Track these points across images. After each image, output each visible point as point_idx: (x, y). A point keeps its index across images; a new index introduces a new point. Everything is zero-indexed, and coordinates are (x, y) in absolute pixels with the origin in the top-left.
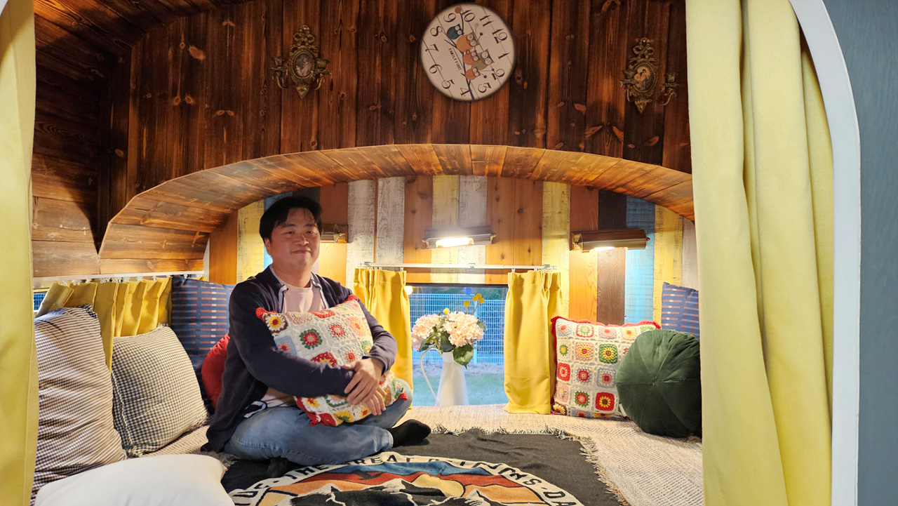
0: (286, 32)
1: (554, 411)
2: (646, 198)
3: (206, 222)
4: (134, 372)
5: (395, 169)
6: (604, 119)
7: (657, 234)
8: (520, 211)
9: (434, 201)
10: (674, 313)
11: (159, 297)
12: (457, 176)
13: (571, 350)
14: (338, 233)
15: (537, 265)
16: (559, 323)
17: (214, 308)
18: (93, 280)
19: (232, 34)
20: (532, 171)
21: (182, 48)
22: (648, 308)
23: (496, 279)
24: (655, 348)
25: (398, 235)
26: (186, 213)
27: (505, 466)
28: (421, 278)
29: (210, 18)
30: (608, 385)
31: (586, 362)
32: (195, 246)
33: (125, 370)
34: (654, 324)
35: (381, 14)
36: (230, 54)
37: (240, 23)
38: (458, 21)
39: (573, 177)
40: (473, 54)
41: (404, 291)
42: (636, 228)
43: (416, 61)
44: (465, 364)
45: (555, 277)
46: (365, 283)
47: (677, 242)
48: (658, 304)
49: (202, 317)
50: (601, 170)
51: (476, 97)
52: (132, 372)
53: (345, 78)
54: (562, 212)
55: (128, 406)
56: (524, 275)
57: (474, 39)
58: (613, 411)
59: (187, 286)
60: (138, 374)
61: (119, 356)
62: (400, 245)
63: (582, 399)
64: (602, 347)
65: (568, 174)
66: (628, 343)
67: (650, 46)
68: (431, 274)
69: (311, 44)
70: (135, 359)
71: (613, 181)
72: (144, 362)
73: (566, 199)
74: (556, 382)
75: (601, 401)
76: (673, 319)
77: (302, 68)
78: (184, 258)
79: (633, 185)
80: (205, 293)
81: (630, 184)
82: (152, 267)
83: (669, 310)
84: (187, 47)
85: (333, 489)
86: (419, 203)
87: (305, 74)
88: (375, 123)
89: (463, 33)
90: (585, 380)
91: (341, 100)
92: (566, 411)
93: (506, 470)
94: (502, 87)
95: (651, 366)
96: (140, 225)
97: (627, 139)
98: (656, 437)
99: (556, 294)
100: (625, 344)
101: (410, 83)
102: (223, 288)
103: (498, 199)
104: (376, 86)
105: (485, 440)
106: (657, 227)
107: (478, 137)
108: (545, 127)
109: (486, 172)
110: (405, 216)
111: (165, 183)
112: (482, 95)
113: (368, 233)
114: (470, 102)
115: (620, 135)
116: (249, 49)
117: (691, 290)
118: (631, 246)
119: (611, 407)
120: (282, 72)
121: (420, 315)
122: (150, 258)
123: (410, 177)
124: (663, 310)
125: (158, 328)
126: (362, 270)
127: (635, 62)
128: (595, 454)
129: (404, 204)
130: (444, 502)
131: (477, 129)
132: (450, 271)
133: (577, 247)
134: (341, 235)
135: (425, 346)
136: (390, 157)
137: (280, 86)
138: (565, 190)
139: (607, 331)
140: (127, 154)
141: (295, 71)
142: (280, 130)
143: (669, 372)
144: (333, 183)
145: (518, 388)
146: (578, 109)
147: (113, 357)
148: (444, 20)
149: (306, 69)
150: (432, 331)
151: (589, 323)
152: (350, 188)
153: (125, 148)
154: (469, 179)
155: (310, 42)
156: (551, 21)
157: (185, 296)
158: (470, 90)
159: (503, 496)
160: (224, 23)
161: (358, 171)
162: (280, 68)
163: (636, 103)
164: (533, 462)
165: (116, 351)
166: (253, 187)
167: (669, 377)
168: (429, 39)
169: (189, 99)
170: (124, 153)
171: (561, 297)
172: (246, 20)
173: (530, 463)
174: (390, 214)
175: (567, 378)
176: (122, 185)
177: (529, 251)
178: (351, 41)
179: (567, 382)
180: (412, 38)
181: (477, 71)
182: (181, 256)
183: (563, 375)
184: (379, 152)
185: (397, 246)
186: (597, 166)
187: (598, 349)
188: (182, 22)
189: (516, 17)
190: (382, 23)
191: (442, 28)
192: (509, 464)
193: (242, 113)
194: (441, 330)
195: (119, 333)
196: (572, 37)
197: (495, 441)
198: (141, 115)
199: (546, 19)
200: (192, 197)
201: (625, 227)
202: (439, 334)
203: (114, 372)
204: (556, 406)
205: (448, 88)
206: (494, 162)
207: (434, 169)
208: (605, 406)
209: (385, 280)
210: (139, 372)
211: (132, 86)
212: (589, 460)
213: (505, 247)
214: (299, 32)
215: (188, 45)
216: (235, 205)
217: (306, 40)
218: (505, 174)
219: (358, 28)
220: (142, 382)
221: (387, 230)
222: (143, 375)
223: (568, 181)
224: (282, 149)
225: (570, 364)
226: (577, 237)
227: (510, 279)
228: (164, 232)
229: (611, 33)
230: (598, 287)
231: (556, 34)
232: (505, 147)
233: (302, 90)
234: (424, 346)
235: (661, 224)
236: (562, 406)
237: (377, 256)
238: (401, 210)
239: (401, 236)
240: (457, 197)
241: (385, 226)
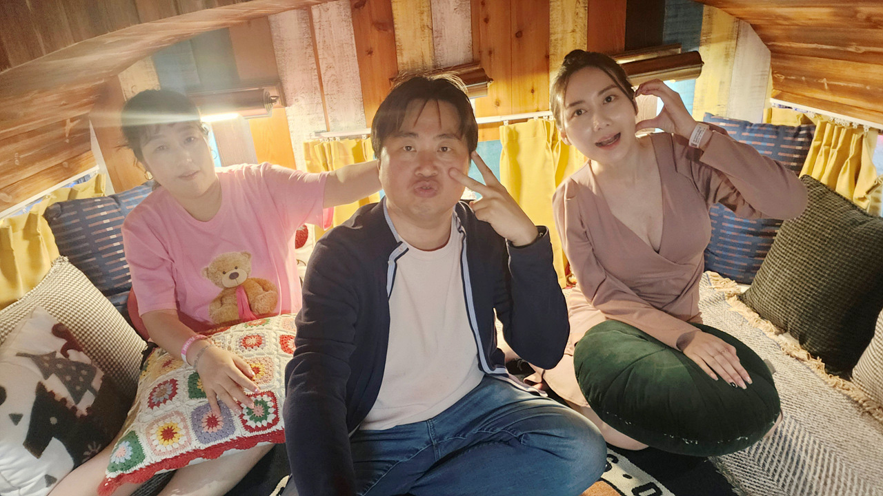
8: (519, 35)
9: (396, 33)
15: (544, 110)
25: (352, 87)
32: (70, 140)
46: (320, 161)
47: (727, 55)
54: (577, 30)
56: (520, 126)
62: (359, 102)
73: (581, 9)
78: (59, 162)
80: (90, 217)
86: (375, 38)
103: (486, 20)
106: (703, 38)
110: (358, 61)
113: (310, 89)
126: (314, 144)
129: (354, 42)
144: (246, 21)
152: (273, 25)
174: (336, 58)
182: (54, 162)
185: (356, 105)
227: (502, 135)
235: (710, 32)
237: (330, 120)
238: (352, 51)
239: (359, 90)
240: (429, 24)
241: (333, 78)
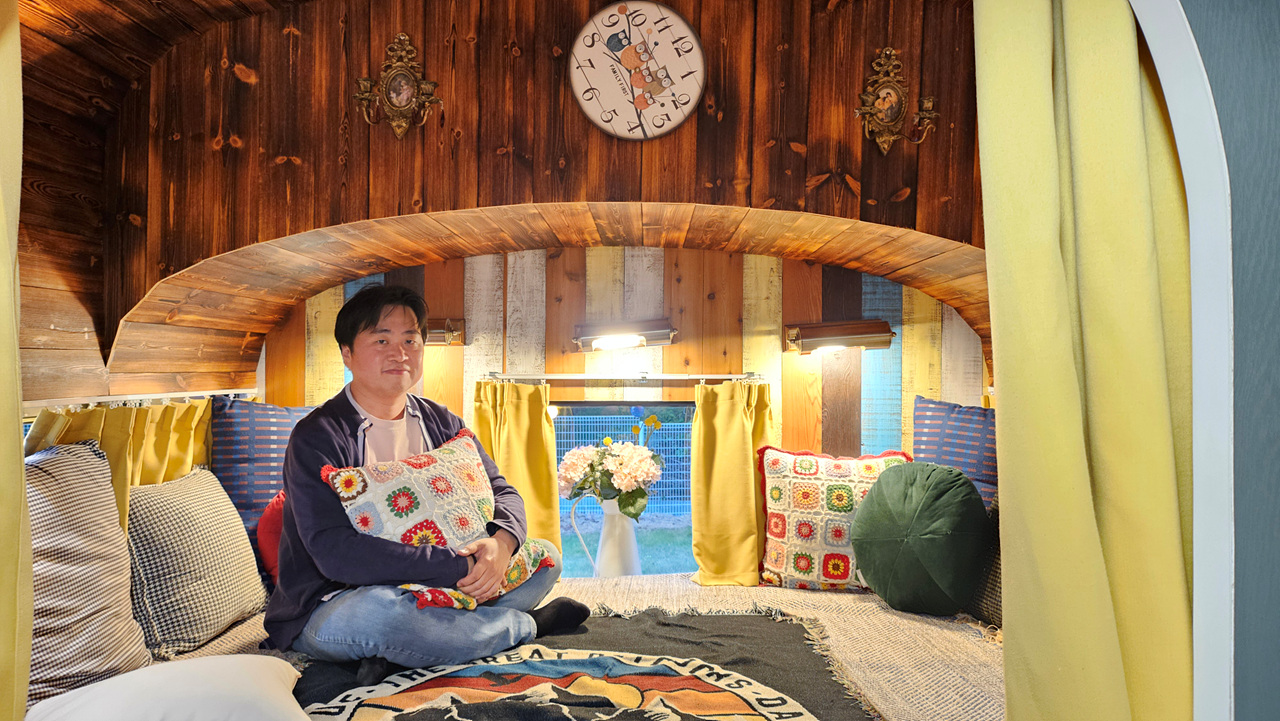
0: (375, 43)
1: (763, 582)
2: (889, 276)
3: (261, 318)
4: (160, 537)
5: (533, 240)
6: (832, 163)
7: (906, 328)
8: (711, 296)
9: (588, 284)
10: (931, 439)
11: (194, 427)
12: (620, 248)
13: (787, 493)
14: (452, 331)
15: (737, 373)
16: (769, 455)
17: (274, 442)
18: (99, 404)
19: (296, 46)
20: (728, 240)
21: (225, 67)
22: (895, 433)
23: (679, 395)
24: (906, 488)
25: (536, 332)
26: (232, 306)
27: (698, 662)
28: (571, 394)
29: (265, 23)
30: (840, 543)
31: (809, 510)
32: (245, 352)
33: (147, 533)
34: (904, 454)
35: (511, 15)
36: (295, 75)
37: (308, 31)
38: (623, 25)
39: (786, 247)
40: (645, 73)
41: (546, 413)
42: (877, 318)
43: (562, 83)
44: (636, 516)
45: (762, 390)
46: (490, 403)
47: (933, 337)
48: (908, 426)
49: (256, 456)
50: (827, 237)
51: (650, 134)
52: (157, 536)
53: (461, 109)
54: (772, 297)
55: (152, 586)
56: (717, 388)
57: (646, 51)
58: (848, 580)
59: (235, 411)
60: (167, 539)
61: (138, 514)
62: (540, 347)
63: (803, 563)
64: (830, 490)
65: (779, 243)
66: (868, 483)
67: (896, 59)
68: (585, 388)
69: (410, 60)
70: (161, 518)
71: (845, 252)
72: (174, 522)
73: (777, 279)
74: (766, 540)
75: (830, 566)
76: (931, 447)
77: (398, 94)
78: (229, 370)
79: (872, 257)
80: (261, 420)
81: (867, 256)
82: (183, 384)
83: (925, 434)
84: (231, 67)
85: (454, 701)
86: (566, 287)
87: (404, 104)
88: (505, 173)
89: (630, 43)
90: (808, 536)
91: (455, 140)
92: (781, 581)
93: (701, 667)
94: (687, 119)
95: (901, 515)
96: (165, 324)
97: (865, 194)
98: (910, 615)
99: (764, 415)
100: (864, 485)
101: (555, 117)
102: (286, 413)
103: (679, 280)
104: (506, 120)
105: (668, 625)
106: (905, 317)
107: (653, 192)
108: (749, 176)
109: (663, 242)
110: (546, 307)
111: (202, 262)
112: (658, 132)
113: (493, 330)
114: (641, 141)
115: (856, 186)
116: (321, 67)
117: (955, 406)
118: (870, 345)
119: (845, 575)
120: (370, 101)
121: (569, 446)
122: (181, 370)
123: (553, 250)
124: (915, 434)
125: (192, 472)
126: (486, 384)
127: (876, 82)
128: (826, 642)
129: (544, 288)
130: (614, 716)
131: (652, 180)
132: (612, 384)
133: (793, 346)
134: (456, 334)
135: (578, 491)
136: (526, 221)
137: (367, 120)
138: (774, 267)
139: (838, 467)
140: (147, 221)
141: (389, 99)
142: (369, 185)
143: (928, 522)
144: (442, 259)
145: (712, 548)
146: (795, 150)
147: (130, 515)
148: (601, 25)
149: (404, 96)
150: (588, 469)
151: (812, 454)
152: (467, 266)
153: (144, 214)
154: (637, 251)
155: (410, 56)
156: (755, 25)
157: (231, 424)
158: (641, 125)
159: (699, 705)
160: (286, 31)
161: (479, 241)
162: (367, 94)
163: (878, 141)
164: (738, 655)
165: (134, 506)
166: (329, 266)
167: (928, 530)
168: (581, 51)
169: (235, 141)
170: (142, 221)
171: (771, 419)
172: (317, 26)
173: (734, 657)
174: (525, 303)
175: (782, 535)
176: (140, 265)
177: (725, 353)
178: (469, 55)
179: (781, 540)
180: (557, 51)
181: (651, 97)
182: (226, 368)
183: (775, 530)
184: (511, 215)
185: (536, 349)
186: (822, 231)
187: (825, 491)
188: (224, 29)
189: (705, 18)
190: (513, 29)
191: (600, 35)
192: (704, 659)
193: (312, 159)
194: (600, 468)
195: (137, 481)
196: (786, 46)
197: (682, 626)
198: (166, 164)
199: (749, 23)
200: (241, 283)
201: (860, 318)
202: (598, 474)
203: (132, 537)
204: (766, 575)
205: (609, 121)
206: (675, 227)
207: (588, 238)
208: (836, 573)
209: (519, 397)
210: (168, 536)
211: (153, 123)
212: (817, 650)
213: (690, 349)
214: (394, 43)
215: (233, 61)
216: (302, 293)
217: (404, 53)
218: (689, 244)
219: (479, 37)
220: (172, 550)
221: (521, 325)
222: (173, 541)
223: (779, 253)
224: (371, 211)
225: (786, 514)
226: (794, 332)
227: (698, 394)
228: (201, 333)
229: (841, 40)
230: (823, 404)
231: (762, 43)
232: (692, 206)
233: (399, 127)
234: (576, 491)
235: (911, 312)
236: (775, 573)
237: (507, 363)
238: (541, 297)
239: (542, 335)
240: (621, 278)
241: (519, 320)
